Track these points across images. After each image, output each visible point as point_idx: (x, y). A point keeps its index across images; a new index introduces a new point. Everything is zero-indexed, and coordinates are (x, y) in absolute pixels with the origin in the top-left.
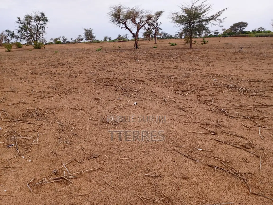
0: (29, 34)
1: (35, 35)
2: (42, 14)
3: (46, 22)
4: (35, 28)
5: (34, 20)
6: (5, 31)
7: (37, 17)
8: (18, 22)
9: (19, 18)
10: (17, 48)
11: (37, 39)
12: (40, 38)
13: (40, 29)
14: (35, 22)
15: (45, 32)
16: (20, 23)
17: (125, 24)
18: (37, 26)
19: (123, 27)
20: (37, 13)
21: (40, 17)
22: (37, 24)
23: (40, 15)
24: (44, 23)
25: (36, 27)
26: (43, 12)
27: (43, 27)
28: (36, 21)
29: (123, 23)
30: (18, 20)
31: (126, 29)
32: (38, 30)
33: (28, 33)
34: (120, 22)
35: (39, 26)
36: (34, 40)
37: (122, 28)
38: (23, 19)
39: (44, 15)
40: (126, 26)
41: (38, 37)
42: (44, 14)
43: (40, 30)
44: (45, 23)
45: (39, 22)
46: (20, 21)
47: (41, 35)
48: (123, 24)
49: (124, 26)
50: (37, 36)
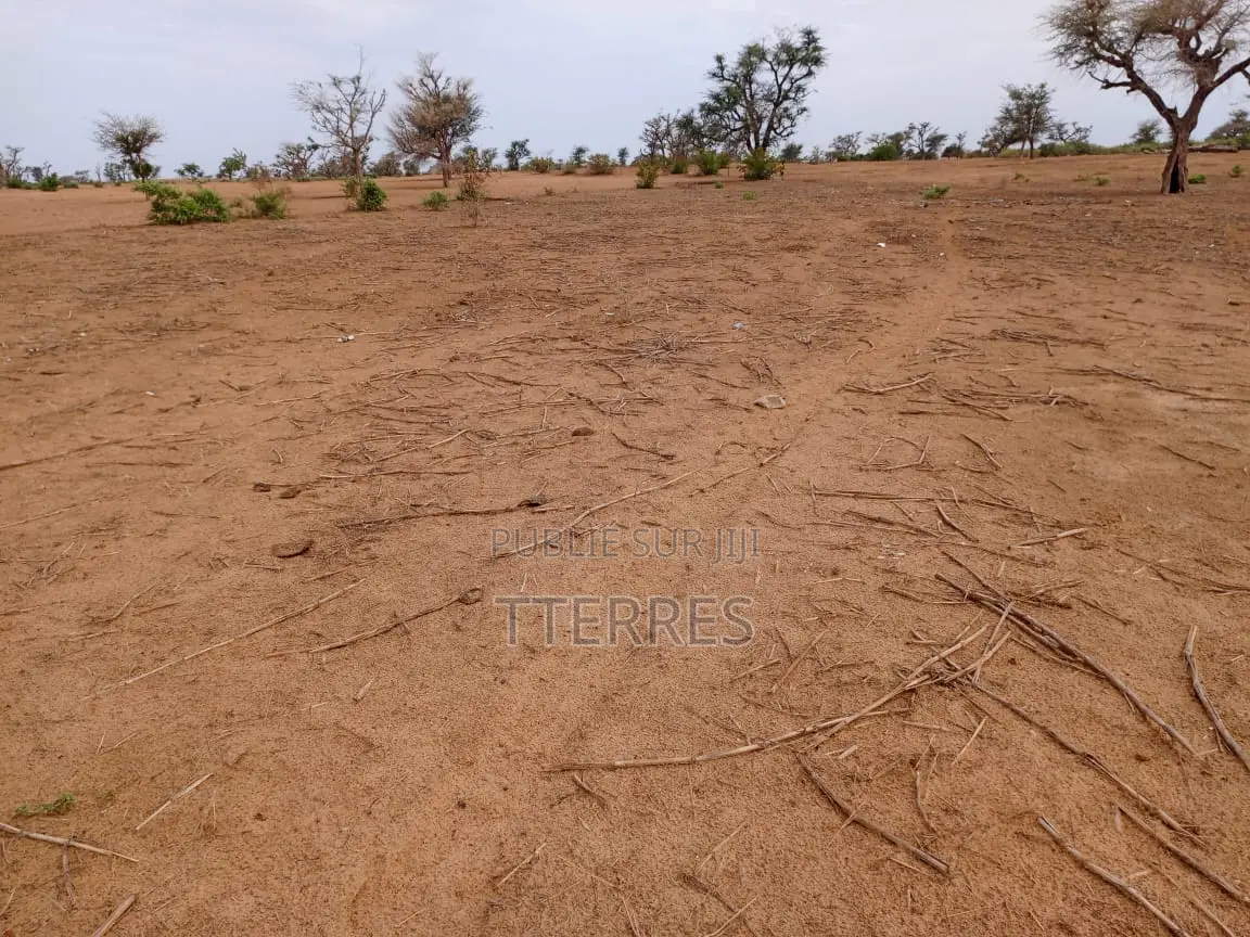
0: (740, 119)
1: (765, 126)
2: (808, 33)
3: (814, 68)
4: (767, 98)
5: (770, 63)
6: (698, 107)
7: (786, 47)
8: (714, 75)
9: (719, 59)
10: (698, 175)
11: (767, 142)
12: (780, 134)
13: (786, 98)
14: (773, 69)
15: (804, 110)
16: (722, 76)
17: (1126, 62)
18: (780, 86)
19: (1112, 80)
20: (787, 33)
21: (798, 50)
22: (780, 80)
23: (797, 41)
24: (804, 71)
25: (775, 89)
26: (813, 28)
27: (799, 89)
28: (775, 68)
29: (1117, 58)
30: (716, 64)
31: (1133, 90)
32: (777, 105)
33: (736, 116)
34: (1098, 57)
35: (786, 86)
36: (757, 144)
37: (1108, 85)
38: (732, 63)
39: (815, 40)
40: (1131, 74)
41: (775, 130)
42: (816, 36)
43: (786, 104)
44: (810, 73)
45: (791, 68)
46: (722, 68)
47: (786, 123)
48: (1118, 64)
49: (1118, 74)
50: (770, 128)
